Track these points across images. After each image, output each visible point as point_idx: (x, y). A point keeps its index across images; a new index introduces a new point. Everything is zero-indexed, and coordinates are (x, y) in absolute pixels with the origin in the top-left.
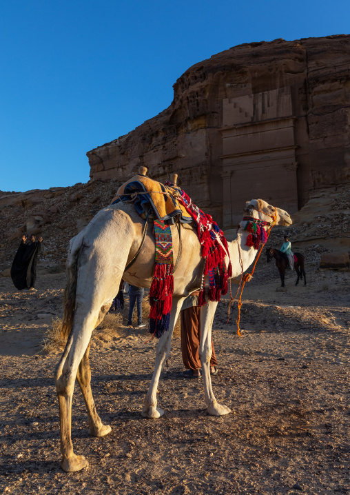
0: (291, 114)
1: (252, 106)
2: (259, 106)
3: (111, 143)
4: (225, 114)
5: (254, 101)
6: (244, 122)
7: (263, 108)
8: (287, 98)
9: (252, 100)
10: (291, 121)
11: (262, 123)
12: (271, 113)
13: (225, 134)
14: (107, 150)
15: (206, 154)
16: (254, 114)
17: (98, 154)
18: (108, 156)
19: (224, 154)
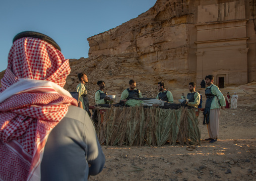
0: (245, 18)
1: (218, 11)
2: (222, 11)
3: (104, 32)
4: (199, 15)
5: (219, 8)
6: (213, 21)
7: (225, 13)
8: (242, 8)
9: (217, 7)
10: (245, 22)
11: (225, 23)
12: (231, 17)
13: (198, 28)
14: (102, 37)
15: (186, 40)
16: (219, 16)
17: (95, 40)
18: (103, 41)
19: (198, 41)
